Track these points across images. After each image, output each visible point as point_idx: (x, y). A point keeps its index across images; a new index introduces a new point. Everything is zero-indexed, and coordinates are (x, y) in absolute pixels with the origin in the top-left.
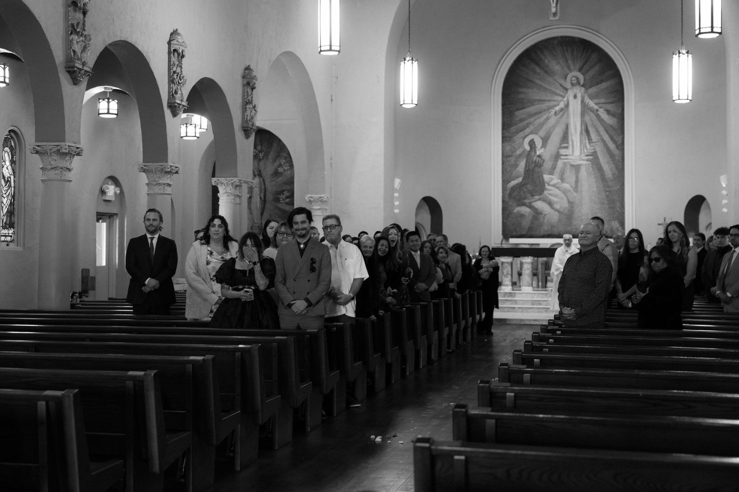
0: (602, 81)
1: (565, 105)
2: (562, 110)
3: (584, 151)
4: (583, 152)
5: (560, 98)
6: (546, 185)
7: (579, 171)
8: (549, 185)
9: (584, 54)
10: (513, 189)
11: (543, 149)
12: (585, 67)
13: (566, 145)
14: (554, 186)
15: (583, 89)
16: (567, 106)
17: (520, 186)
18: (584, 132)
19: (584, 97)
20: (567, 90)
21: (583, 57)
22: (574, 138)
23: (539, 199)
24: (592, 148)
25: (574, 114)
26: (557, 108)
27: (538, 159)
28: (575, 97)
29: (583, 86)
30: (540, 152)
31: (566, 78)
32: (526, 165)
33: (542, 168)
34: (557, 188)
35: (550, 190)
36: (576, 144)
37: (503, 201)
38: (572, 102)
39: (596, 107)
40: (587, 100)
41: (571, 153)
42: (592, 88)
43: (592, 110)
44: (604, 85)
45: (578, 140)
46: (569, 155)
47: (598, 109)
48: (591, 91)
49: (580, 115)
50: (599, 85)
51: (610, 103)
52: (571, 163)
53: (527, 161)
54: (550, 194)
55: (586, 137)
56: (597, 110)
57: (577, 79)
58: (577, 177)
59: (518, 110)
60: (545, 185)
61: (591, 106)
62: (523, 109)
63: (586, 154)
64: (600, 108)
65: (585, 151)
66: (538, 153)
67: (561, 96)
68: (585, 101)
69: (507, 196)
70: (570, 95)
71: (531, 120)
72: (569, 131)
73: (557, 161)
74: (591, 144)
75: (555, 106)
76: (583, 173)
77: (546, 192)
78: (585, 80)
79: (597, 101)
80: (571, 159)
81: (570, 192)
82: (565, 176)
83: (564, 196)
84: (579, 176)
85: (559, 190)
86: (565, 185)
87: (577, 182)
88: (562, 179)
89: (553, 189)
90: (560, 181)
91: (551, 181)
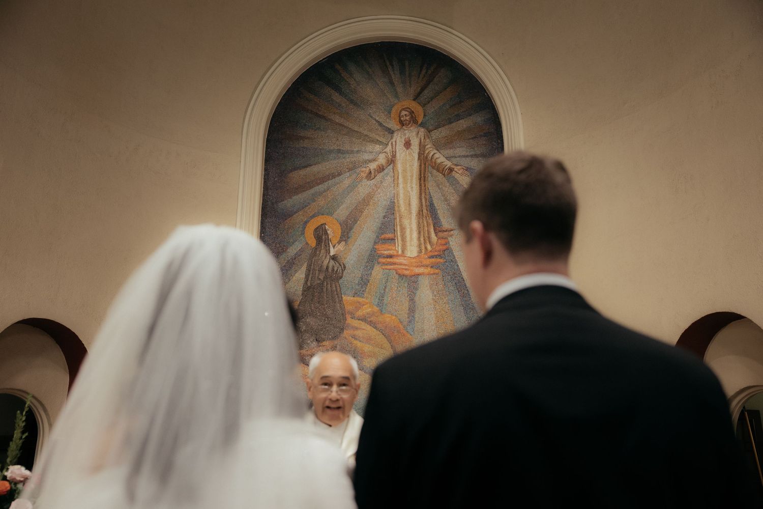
0: (458, 117)
1: (388, 160)
2: (381, 169)
3: (426, 248)
4: (423, 251)
5: (378, 148)
6: (348, 317)
7: (417, 289)
8: (354, 317)
9: (424, 71)
11: (343, 243)
12: (426, 92)
13: (390, 236)
14: (363, 319)
15: (422, 131)
16: (392, 161)
18: (425, 211)
19: (424, 146)
20: (391, 132)
21: (421, 76)
22: (406, 222)
23: (334, 348)
24: (443, 242)
25: (404, 177)
26: (373, 166)
27: (332, 263)
28: (408, 144)
29: (422, 125)
30: (336, 249)
31: (390, 113)
32: (307, 276)
33: (341, 281)
34: (371, 323)
35: (357, 329)
36: (411, 234)
38: (402, 155)
39: (448, 164)
40: (431, 150)
41: (400, 252)
42: (440, 129)
43: (439, 168)
44: (463, 124)
45: (414, 226)
46: (398, 256)
47: (453, 166)
48: (436, 134)
49: (418, 177)
50: (454, 124)
51: (476, 156)
52: (400, 272)
53: (308, 270)
54: (354, 337)
55: (430, 221)
56: (451, 170)
57: (412, 113)
58: (412, 300)
59: (295, 169)
60: (345, 319)
61: (439, 161)
62: (306, 167)
63: (431, 254)
64: (457, 165)
65: (429, 247)
66: (332, 253)
67: (380, 143)
68: (427, 152)
70: (398, 141)
71: (321, 188)
72: (396, 208)
73: (372, 268)
74: (441, 234)
75: (370, 161)
76: (425, 293)
77: (346, 333)
78: (425, 115)
79: (450, 152)
80: (401, 264)
81: (399, 332)
82: (387, 299)
83: (385, 341)
84: (416, 299)
85: (375, 328)
86: (388, 318)
87: (412, 310)
88: (380, 304)
89: (363, 325)
90: (376, 309)
91: (358, 309)
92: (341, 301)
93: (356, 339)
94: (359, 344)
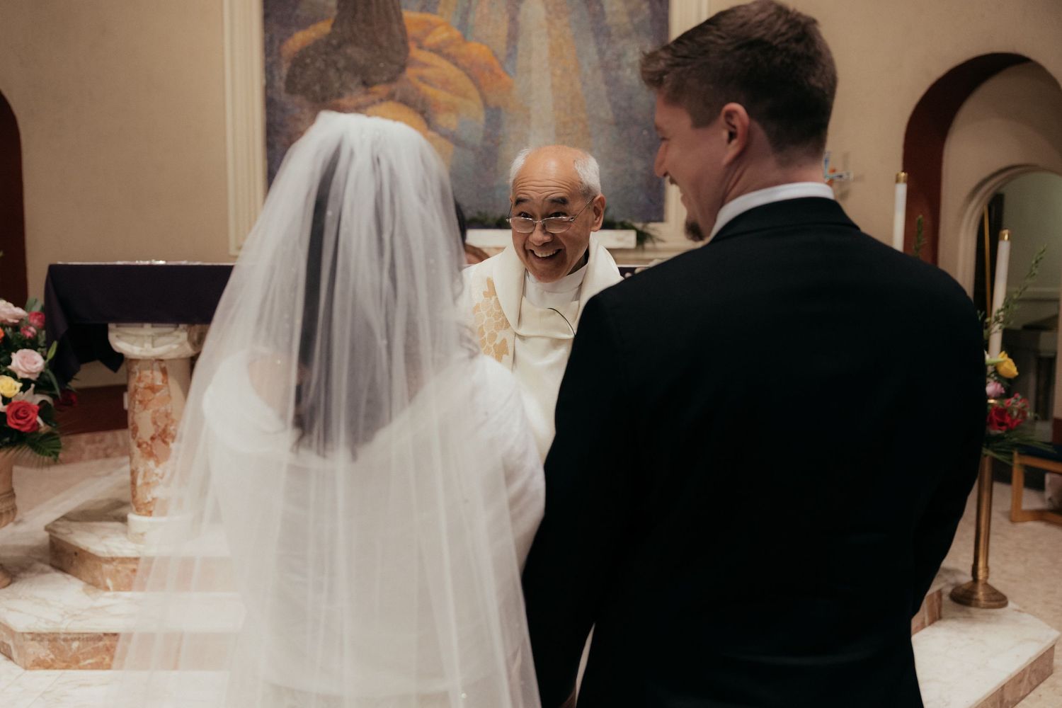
6: (413, 46)
7: (520, 1)
8: (420, 47)
10: (299, 61)
14: (437, 50)
17: (327, 47)
23: (391, 97)
34: (448, 57)
35: (426, 65)
37: (270, 104)
54: (422, 79)
58: (513, 20)
60: (407, 50)
69: (280, 84)
76: (535, 8)
77: (410, 73)
81: (492, 71)
82: (473, 18)
83: (470, 86)
84: (520, 18)
85: (456, 64)
86: (476, 50)
87: (513, 37)
88: (463, 25)
89: (435, 60)
90: (456, 33)
91: (427, 33)
92: (400, 18)
93: (425, 82)
94: (429, 90)
